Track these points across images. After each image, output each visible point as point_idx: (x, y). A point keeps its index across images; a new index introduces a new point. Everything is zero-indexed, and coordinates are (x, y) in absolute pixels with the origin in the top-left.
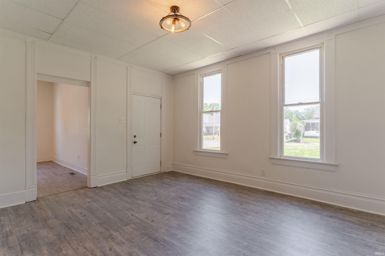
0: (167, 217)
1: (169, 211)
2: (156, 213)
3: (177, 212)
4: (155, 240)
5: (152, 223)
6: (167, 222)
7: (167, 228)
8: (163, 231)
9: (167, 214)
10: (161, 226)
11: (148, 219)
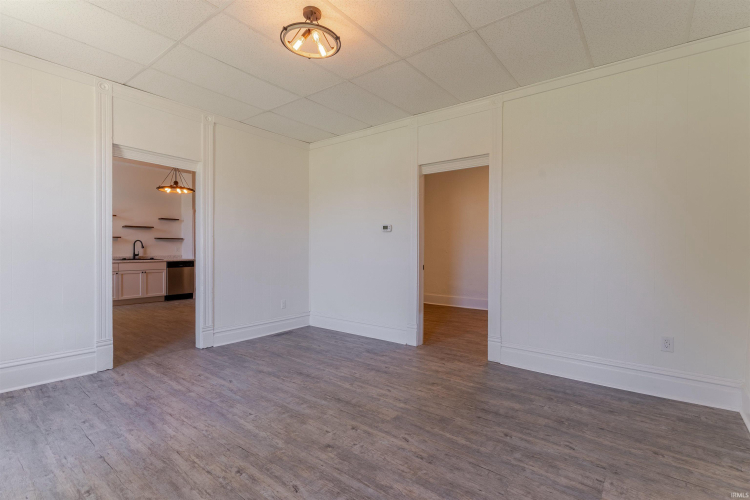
0: (328, 439)
1: (323, 456)
2: (356, 450)
3: (303, 455)
4: (339, 400)
5: (354, 423)
6: (325, 428)
7: (325, 417)
8: (331, 412)
9: (329, 446)
10: (336, 420)
11: (365, 432)
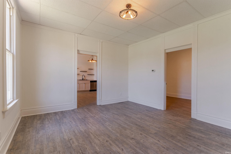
0: (133, 136)
1: (131, 141)
2: (142, 141)
3: (125, 140)
4: (137, 125)
5: (141, 133)
6: (132, 133)
7: (132, 129)
10: (135, 131)
11: (145, 136)
